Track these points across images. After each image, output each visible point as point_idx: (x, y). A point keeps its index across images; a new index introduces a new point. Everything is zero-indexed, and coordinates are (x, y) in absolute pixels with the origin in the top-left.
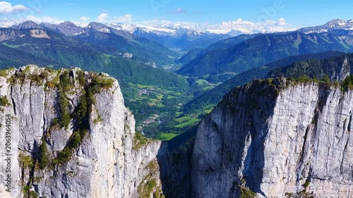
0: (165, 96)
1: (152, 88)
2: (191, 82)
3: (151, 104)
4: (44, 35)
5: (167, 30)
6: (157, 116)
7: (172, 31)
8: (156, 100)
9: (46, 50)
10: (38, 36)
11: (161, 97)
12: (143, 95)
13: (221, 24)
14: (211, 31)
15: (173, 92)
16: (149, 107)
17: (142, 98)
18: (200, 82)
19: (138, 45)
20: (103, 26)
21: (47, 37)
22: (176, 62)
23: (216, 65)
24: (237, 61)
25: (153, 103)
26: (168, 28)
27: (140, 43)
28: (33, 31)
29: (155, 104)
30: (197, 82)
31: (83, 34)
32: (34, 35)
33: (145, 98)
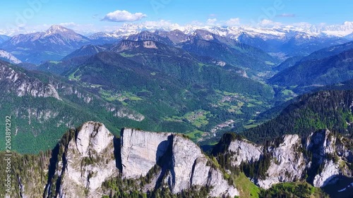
0: (246, 104)
1: (236, 95)
2: (277, 92)
3: (230, 111)
4: (153, 46)
5: (276, 33)
6: (232, 121)
7: (281, 34)
8: (236, 107)
9: (153, 59)
10: (149, 47)
11: (241, 104)
12: (226, 102)
13: (343, 24)
14: (329, 33)
15: (254, 100)
16: (227, 113)
17: (224, 104)
18: (286, 92)
19: (238, 51)
20: (208, 33)
21: (155, 47)
22: (274, 69)
23: (307, 76)
24: (329, 73)
25: (232, 109)
26: (277, 30)
27: (240, 49)
28: (146, 43)
29: (233, 111)
30: (283, 92)
31: (188, 42)
32: (146, 46)
33: (227, 104)
